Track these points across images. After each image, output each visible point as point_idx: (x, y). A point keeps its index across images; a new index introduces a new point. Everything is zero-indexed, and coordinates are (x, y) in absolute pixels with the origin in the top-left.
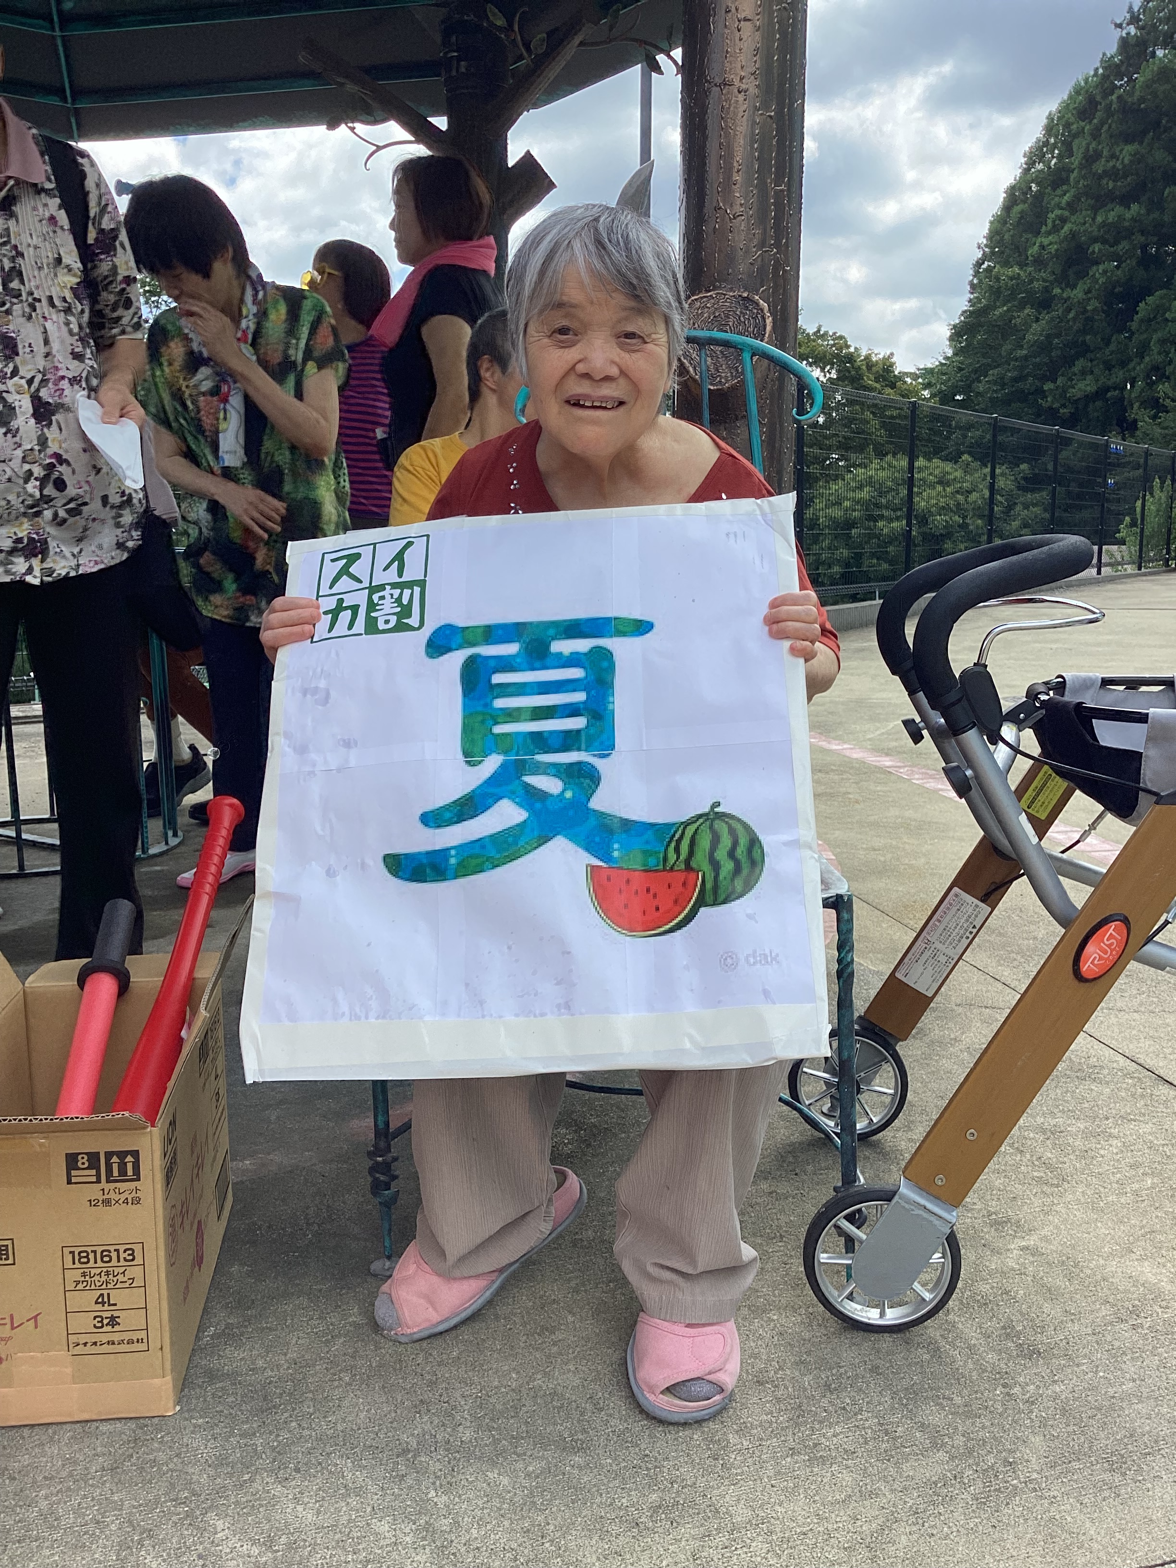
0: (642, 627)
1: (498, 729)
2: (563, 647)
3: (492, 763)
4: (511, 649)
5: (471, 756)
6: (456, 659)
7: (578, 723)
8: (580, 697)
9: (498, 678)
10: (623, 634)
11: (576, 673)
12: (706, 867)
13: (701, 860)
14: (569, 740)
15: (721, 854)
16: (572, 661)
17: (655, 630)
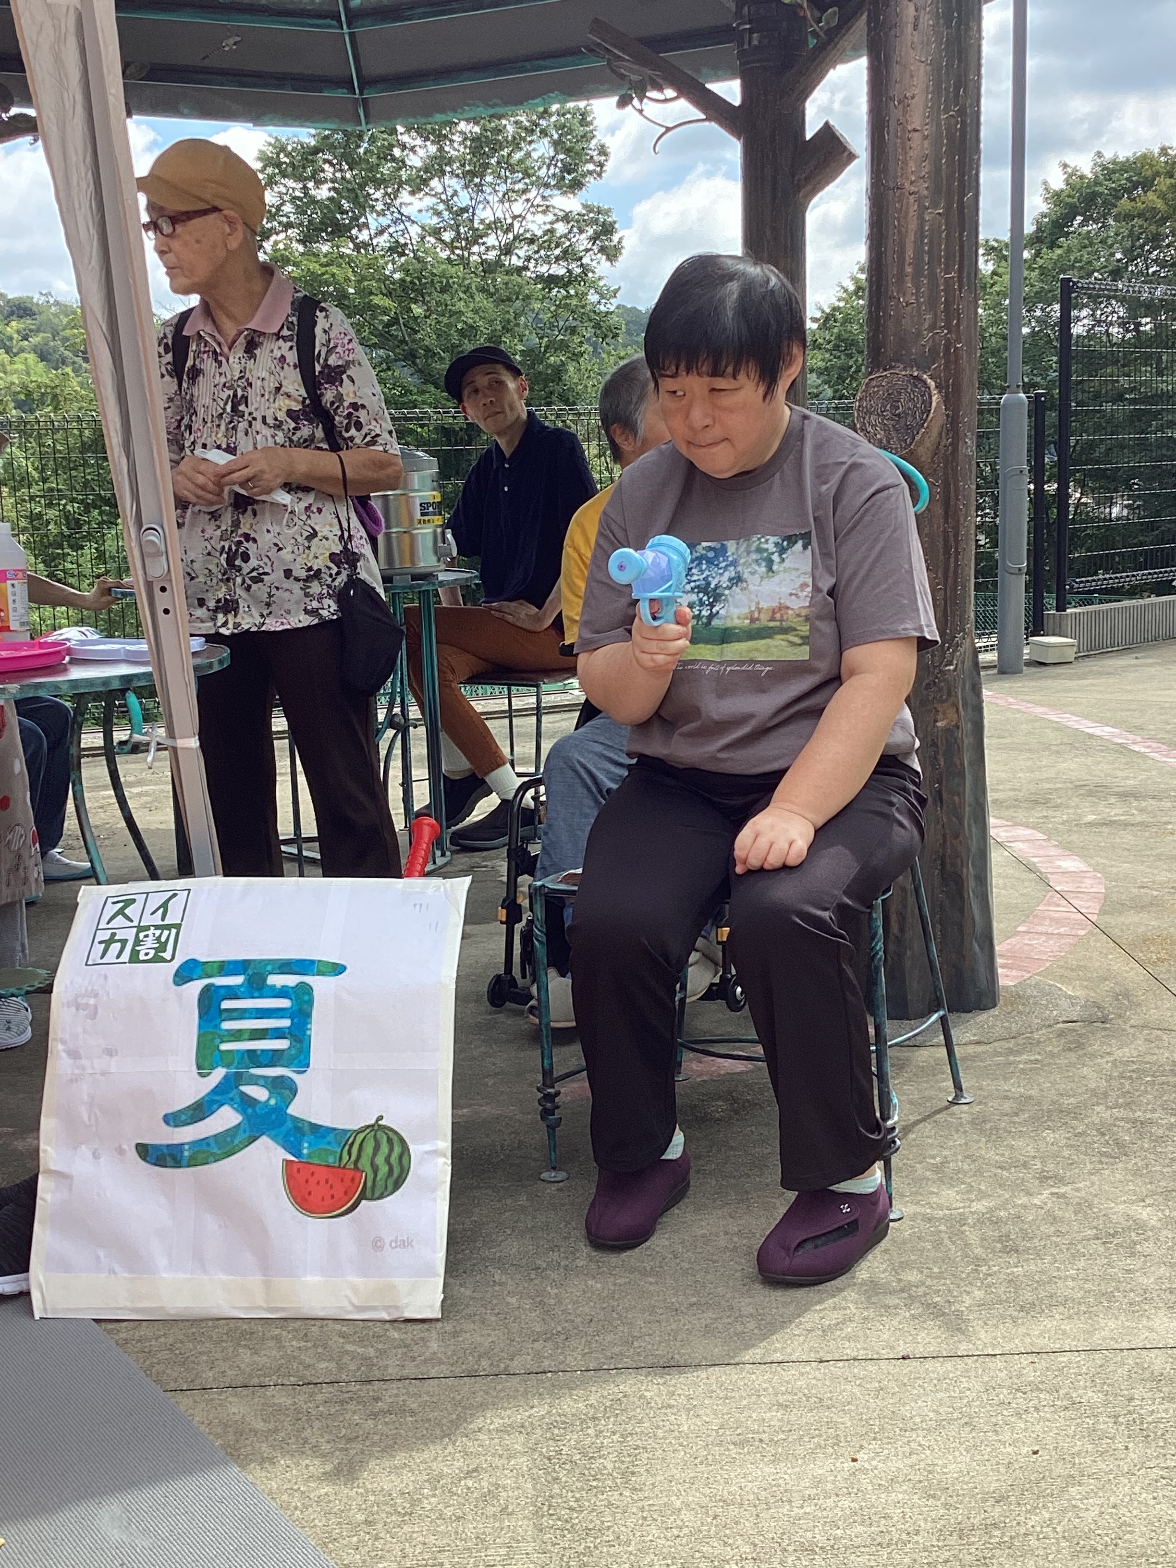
0: (338, 969)
1: (224, 1047)
2: (276, 980)
3: (218, 1074)
4: (237, 980)
5: (203, 1067)
6: (196, 987)
7: (282, 1044)
8: (286, 1023)
9: (226, 1005)
10: (320, 973)
11: (285, 1003)
12: (369, 1169)
13: (365, 1163)
14: (274, 1058)
15: (380, 1160)
16: (282, 993)
17: (347, 971)
